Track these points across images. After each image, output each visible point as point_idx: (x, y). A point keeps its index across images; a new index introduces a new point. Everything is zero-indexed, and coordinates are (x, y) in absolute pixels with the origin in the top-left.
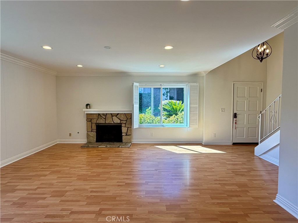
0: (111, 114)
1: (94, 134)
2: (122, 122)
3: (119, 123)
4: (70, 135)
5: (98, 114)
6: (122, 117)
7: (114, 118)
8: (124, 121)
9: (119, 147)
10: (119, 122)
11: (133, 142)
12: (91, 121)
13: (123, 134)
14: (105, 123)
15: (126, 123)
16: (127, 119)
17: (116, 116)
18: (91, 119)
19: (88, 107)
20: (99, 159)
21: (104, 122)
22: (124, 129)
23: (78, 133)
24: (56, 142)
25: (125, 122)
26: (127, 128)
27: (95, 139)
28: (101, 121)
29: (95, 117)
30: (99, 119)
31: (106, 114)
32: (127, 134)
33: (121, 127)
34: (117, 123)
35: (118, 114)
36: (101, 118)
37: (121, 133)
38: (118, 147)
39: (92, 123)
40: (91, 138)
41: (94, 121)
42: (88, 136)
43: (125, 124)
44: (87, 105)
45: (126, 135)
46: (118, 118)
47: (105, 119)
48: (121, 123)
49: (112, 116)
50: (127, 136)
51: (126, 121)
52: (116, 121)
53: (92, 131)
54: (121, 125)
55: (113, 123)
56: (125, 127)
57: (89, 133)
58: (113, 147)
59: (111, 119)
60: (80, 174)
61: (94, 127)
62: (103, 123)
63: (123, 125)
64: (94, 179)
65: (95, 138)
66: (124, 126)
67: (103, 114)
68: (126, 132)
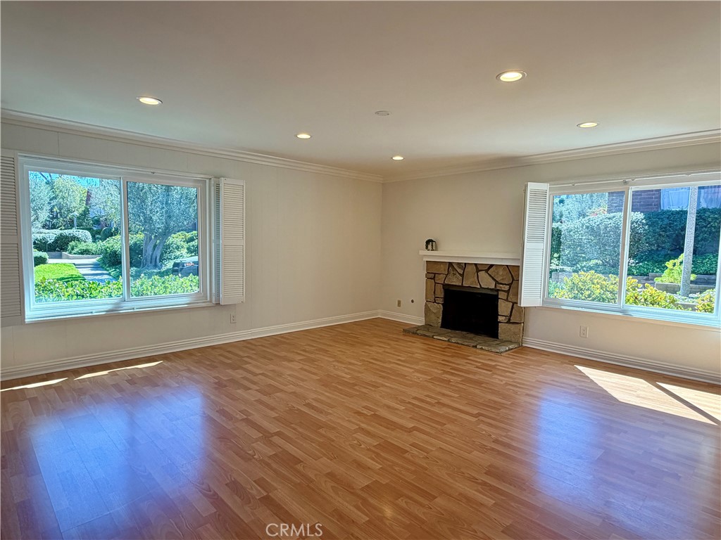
0: (476, 264)
1: (438, 308)
2: (499, 287)
3: (492, 290)
4: (399, 303)
5: (449, 263)
6: (501, 273)
7: (482, 274)
8: (506, 284)
9: (476, 347)
10: (493, 287)
11: (526, 342)
12: (434, 278)
13: (500, 319)
14: (462, 286)
15: (509, 290)
16: (513, 280)
17: (487, 271)
18: (435, 274)
19: (430, 247)
20: (399, 360)
21: (460, 284)
22: (503, 305)
23: (412, 301)
24: (377, 314)
25: (507, 288)
26: (511, 304)
27: (440, 321)
28: (455, 281)
29: (443, 269)
30: (450, 276)
31: (465, 264)
32: (509, 319)
33: (496, 298)
34: (488, 289)
35: (492, 266)
36: (454, 274)
37: (497, 315)
38: (473, 346)
39: (436, 283)
40: (433, 317)
41: (440, 279)
42: (427, 310)
43: (508, 292)
44: (428, 242)
45: (509, 322)
46: (490, 276)
47: (462, 275)
48: (498, 290)
49: (478, 271)
50: (510, 325)
51: (510, 285)
52: (486, 282)
53: (435, 302)
54: (495, 293)
55: (479, 287)
56: (507, 300)
57: (429, 304)
58: (462, 344)
59: (476, 278)
60: (332, 374)
61: (440, 293)
62: (457, 284)
63: (501, 295)
64: (340, 387)
65: (441, 317)
66: (505, 298)
67: (459, 264)
68: (508, 313)
